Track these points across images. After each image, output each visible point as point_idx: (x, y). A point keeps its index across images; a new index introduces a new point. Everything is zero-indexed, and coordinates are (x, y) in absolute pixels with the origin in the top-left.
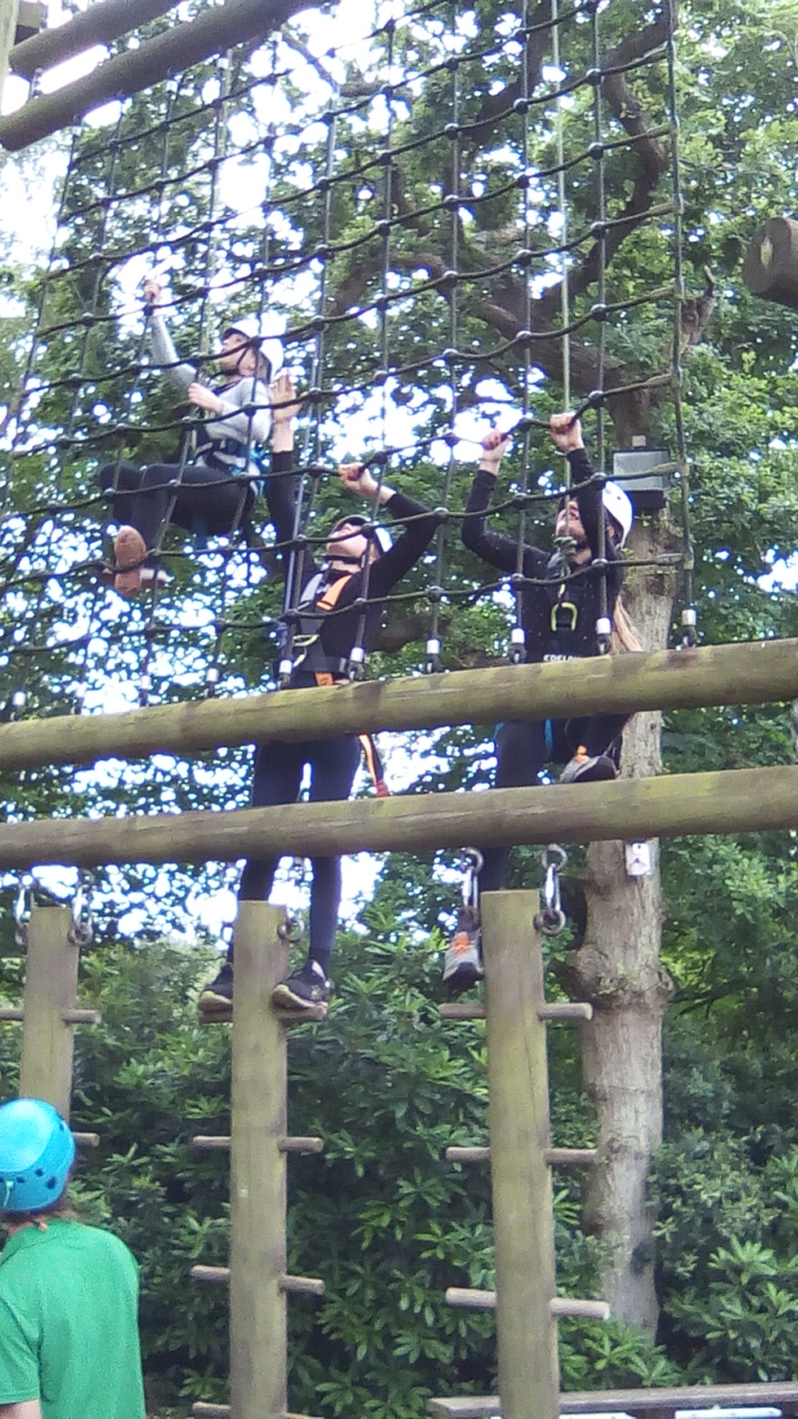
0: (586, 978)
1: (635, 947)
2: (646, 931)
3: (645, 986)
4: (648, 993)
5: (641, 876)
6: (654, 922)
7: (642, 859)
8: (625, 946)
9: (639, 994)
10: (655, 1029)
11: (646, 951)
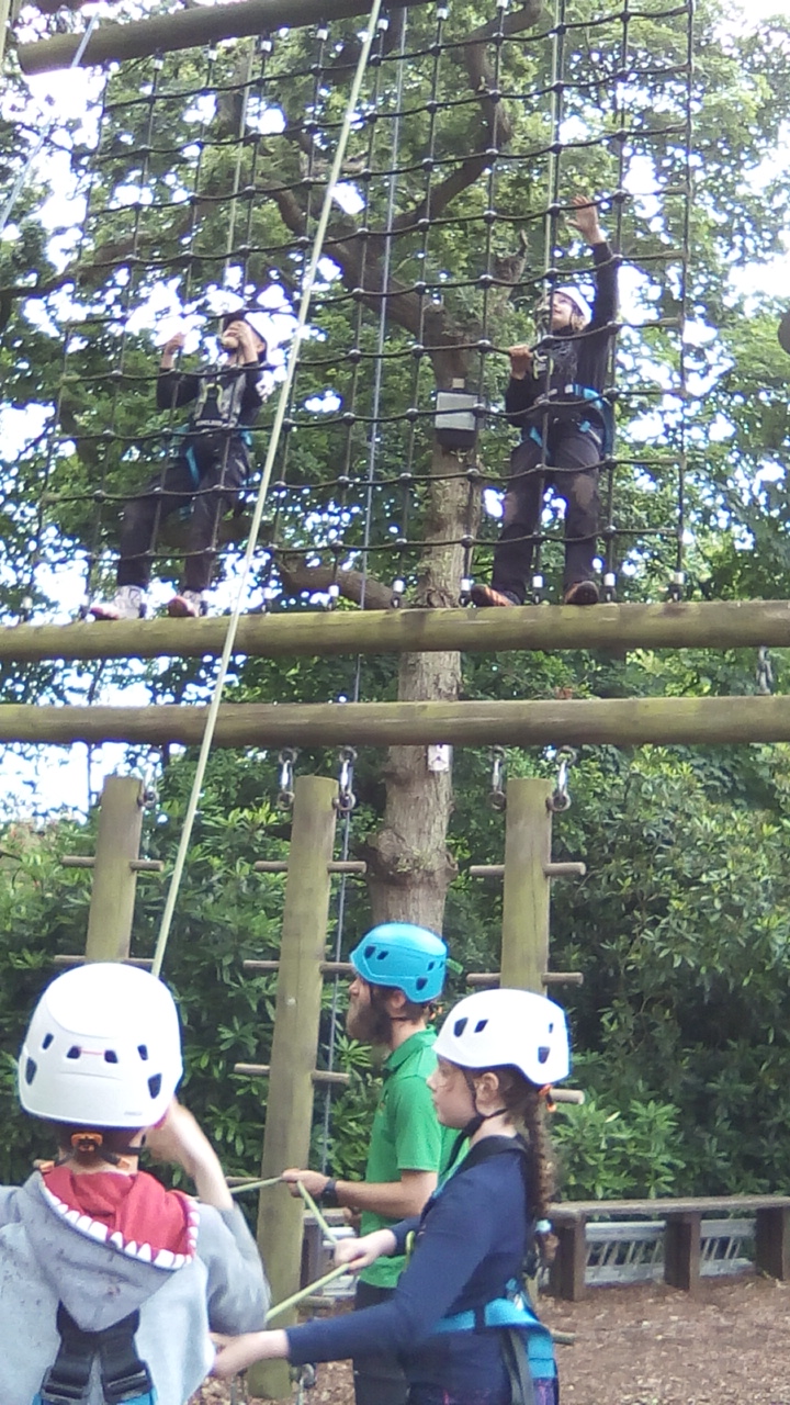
0: (385, 858)
1: (429, 833)
2: (438, 820)
3: (436, 867)
4: (437, 874)
5: (438, 773)
6: (445, 812)
7: (440, 757)
8: (420, 832)
9: (431, 873)
10: (440, 904)
11: (437, 836)
